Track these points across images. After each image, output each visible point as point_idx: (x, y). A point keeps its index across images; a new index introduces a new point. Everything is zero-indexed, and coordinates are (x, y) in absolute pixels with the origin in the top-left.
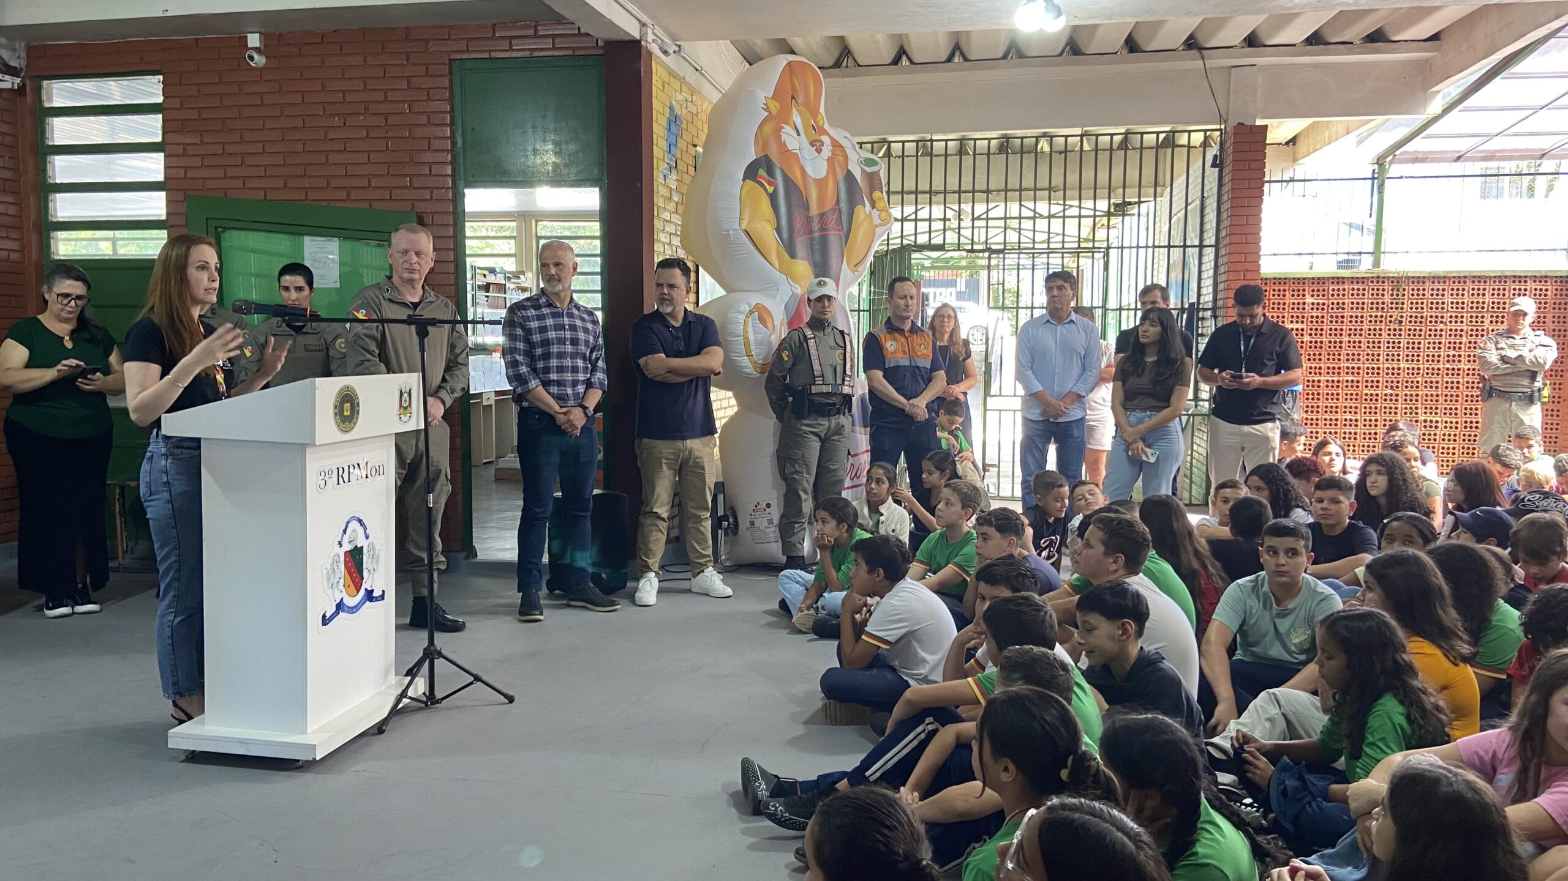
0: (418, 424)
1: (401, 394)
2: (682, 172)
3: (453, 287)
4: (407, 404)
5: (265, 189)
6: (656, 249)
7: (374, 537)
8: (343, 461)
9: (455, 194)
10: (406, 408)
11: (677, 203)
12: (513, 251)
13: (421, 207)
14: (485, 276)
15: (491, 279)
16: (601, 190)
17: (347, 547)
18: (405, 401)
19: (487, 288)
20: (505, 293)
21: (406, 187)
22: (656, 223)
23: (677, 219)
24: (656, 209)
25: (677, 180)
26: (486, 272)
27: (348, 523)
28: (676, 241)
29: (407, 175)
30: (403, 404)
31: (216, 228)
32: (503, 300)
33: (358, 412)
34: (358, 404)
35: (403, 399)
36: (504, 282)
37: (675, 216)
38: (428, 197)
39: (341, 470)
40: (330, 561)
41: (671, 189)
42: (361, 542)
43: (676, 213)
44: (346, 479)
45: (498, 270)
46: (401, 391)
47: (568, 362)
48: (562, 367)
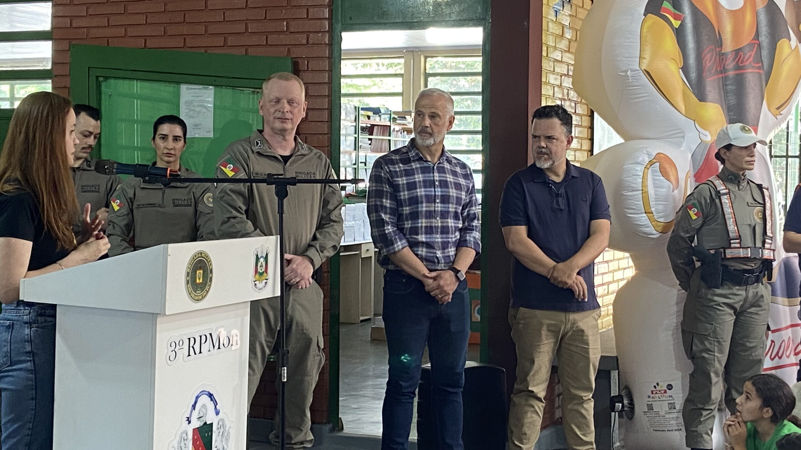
0: (274, 291)
1: (257, 259)
2: (577, 6)
3: (326, 136)
4: (263, 270)
5: (145, 37)
6: (543, 92)
7: (225, 413)
8: (196, 331)
9: (331, 38)
10: (261, 274)
11: (570, 41)
12: (400, 90)
13: (297, 52)
14: (369, 117)
15: (376, 120)
16: (484, 29)
17: (195, 424)
18: (261, 266)
19: (370, 130)
20: (390, 136)
21: (282, 32)
22: (544, 65)
23: (569, 58)
24: (544, 48)
25: (570, 15)
26: (370, 113)
27: (197, 397)
28: (568, 83)
29: (284, 19)
30: (259, 270)
31: (97, 77)
32: (387, 141)
33: (211, 278)
34: (211, 271)
35: (259, 264)
36: (388, 124)
37: (568, 55)
38: (304, 42)
39: (192, 341)
40: (178, 438)
41: (563, 26)
42: (211, 418)
43: (569, 51)
44: (197, 351)
45: (383, 111)
46: (257, 256)
47: (437, 222)
48: (431, 227)
